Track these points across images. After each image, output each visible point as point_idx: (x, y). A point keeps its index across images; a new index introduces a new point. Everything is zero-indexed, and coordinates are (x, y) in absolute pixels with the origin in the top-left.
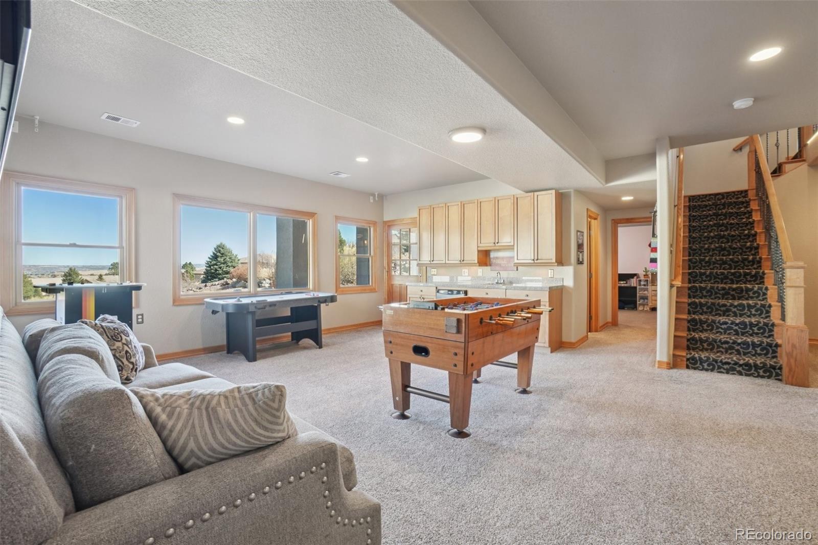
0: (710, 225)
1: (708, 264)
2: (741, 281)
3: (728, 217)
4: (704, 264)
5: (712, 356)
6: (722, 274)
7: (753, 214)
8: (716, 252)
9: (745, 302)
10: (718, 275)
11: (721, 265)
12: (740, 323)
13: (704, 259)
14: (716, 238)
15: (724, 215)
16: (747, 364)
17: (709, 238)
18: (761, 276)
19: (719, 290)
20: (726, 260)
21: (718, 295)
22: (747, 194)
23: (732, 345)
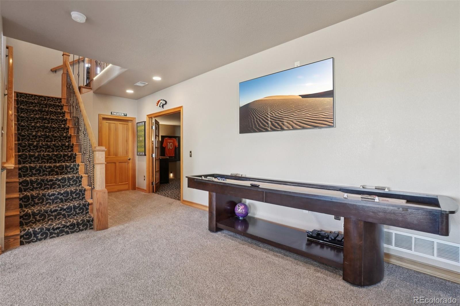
0: (36, 117)
1: (36, 148)
2: (61, 160)
3: (49, 114)
4: (32, 148)
5: (46, 226)
6: (48, 155)
7: (66, 114)
8: (41, 138)
9: (66, 176)
10: (45, 157)
11: (46, 149)
12: (64, 193)
13: (33, 144)
14: (41, 128)
15: (47, 112)
16: (73, 225)
17: (35, 128)
18: (74, 157)
19: (46, 169)
20: (50, 145)
21: (46, 172)
22: (61, 101)
23: (60, 211)
